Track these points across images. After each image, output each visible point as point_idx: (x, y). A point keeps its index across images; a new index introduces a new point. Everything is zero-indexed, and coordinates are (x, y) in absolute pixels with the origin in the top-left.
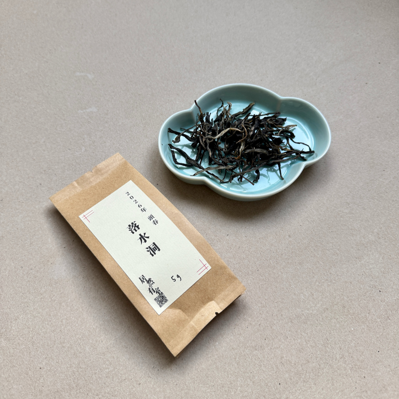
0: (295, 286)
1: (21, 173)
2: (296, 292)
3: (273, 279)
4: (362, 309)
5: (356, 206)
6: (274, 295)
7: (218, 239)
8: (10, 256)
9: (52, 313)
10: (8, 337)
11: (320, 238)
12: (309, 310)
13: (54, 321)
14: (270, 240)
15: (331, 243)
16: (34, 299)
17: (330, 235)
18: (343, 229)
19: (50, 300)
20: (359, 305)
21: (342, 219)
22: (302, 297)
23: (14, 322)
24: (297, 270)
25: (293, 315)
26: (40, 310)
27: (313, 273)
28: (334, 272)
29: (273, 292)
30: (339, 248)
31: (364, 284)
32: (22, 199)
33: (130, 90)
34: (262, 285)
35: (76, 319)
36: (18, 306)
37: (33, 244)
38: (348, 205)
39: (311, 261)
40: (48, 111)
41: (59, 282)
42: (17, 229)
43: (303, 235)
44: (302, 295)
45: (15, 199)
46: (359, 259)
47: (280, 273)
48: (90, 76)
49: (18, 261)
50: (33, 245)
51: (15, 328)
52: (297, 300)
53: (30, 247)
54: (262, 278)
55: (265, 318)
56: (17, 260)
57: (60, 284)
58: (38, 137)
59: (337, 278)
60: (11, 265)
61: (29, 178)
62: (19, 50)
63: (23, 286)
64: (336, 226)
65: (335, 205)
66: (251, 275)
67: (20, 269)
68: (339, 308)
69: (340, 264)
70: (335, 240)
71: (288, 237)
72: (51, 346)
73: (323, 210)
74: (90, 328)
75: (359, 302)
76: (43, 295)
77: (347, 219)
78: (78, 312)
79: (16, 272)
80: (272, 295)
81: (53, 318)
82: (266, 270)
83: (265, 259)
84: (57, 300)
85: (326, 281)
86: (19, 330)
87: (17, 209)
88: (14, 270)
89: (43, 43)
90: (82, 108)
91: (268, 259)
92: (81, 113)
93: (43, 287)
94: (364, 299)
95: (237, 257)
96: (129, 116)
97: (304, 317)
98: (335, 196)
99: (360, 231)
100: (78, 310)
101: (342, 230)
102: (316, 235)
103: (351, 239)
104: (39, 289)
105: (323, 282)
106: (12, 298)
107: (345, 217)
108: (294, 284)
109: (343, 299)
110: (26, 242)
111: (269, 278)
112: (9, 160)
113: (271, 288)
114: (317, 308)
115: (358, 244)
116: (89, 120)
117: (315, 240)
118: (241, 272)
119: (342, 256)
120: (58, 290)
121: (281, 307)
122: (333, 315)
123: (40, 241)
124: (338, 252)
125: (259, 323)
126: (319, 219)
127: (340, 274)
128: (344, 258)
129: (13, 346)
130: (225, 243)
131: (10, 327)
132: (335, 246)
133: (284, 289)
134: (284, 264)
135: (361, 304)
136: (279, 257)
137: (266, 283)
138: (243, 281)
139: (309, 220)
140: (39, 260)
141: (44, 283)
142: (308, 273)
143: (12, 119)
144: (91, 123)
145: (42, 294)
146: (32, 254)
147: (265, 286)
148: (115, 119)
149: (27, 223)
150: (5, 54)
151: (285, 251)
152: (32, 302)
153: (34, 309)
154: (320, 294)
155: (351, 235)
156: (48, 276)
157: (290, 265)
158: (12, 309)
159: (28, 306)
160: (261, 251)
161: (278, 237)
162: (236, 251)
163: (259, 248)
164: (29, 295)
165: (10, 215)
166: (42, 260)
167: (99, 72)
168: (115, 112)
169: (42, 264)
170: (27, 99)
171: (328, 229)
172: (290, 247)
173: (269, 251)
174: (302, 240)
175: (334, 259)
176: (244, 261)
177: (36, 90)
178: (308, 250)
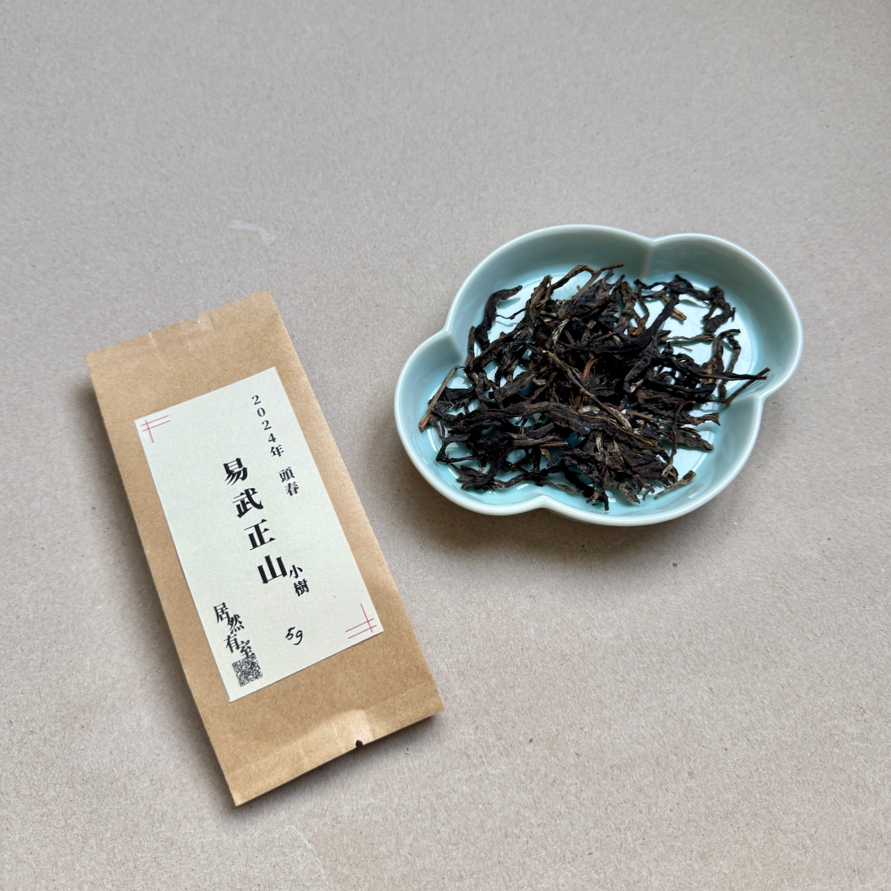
1: (53, 471)
3: (623, 885)
5: (883, 720)
7: (503, 746)
9: (63, 859)
11: (768, 795)
13: (63, 881)
14: (638, 775)
15: (794, 812)
16: (26, 814)
17: (796, 789)
18: (833, 781)
19: (63, 823)
21: (837, 751)
24: (691, 872)
26: (36, 847)
30: (813, 831)
32: (42, 541)
33: (357, 289)
37: (48, 665)
38: (862, 715)
40: (148, 313)
41: (92, 780)
42: (17, 618)
43: (725, 776)
45: (25, 537)
46: (861, 875)
47: (645, 873)
48: (267, 237)
49: (4, 704)
50: (47, 669)
53: (40, 671)
54: (597, 877)
57: (93, 787)
61: (68, 486)
62: (106, 134)
64: (818, 768)
65: (826, 707)
66: (569, 862)
67: (6, 726)
69: (807, 879)
70: (808, 807)
71: (687, 775)
73: (794, 716)
76: (48, 806)
77: (850, 753)
78: (123, 869)
81: (62, 874)
82: (611, 856)
83: (613, 827)
84: (79, 826)
87: (25, 564)
89: (167, 124)
91: (622, 827)
93: (51, 785)
95: (545, 806)
96: (341, 359)
98: (832, 682)
99: (879, 796)
100: (123, 864)
101: (831, 783)
102: (760, 785)
103: (851, 813)
104: (42, 789)
107: (847, 746)
110: (32, 656)
111: (615, 881)
112: (30, 429)
115: (866, 833)
117: (756, 798)
118: (546, 849)
119: (818, 856)
120: (87, 800)
123: (65, 660)
124: (809, 842)
126: (778, 739)
128: (821, 865)
130: (519, 761)
132: (803, 823)
134: (661, 849)
136: (651, 828)
138: (546, 875)
139: (750, 737)
140: (54, 710)
141: (57, 776)
143: (57, 320)
145: (46, 805)
146: (39, 691)
149: (43, 606)
150: (71, 142)
151: (671, 815)
152: (20, 821)
153: (22, 839)
155: (852, 802)
156: (69, 758)
157: (676, 854)
159: (7, 829)
160: (607, 803)
161: (660, 773)
162: (543, 791)
163: (606, 795)
164: (17, 799)
165: (7, 577)
166: (61, 711)
167: (290, 227)
168: (310, 344)
169: (60, 724)
170: (101, 273)
171: (796, 771)
172: (686, 805)
173: (629, 805)
174: (720, 791)
175: (795, 860)
176: (558, 822)
177: (127, 250)
178: (730, 822)
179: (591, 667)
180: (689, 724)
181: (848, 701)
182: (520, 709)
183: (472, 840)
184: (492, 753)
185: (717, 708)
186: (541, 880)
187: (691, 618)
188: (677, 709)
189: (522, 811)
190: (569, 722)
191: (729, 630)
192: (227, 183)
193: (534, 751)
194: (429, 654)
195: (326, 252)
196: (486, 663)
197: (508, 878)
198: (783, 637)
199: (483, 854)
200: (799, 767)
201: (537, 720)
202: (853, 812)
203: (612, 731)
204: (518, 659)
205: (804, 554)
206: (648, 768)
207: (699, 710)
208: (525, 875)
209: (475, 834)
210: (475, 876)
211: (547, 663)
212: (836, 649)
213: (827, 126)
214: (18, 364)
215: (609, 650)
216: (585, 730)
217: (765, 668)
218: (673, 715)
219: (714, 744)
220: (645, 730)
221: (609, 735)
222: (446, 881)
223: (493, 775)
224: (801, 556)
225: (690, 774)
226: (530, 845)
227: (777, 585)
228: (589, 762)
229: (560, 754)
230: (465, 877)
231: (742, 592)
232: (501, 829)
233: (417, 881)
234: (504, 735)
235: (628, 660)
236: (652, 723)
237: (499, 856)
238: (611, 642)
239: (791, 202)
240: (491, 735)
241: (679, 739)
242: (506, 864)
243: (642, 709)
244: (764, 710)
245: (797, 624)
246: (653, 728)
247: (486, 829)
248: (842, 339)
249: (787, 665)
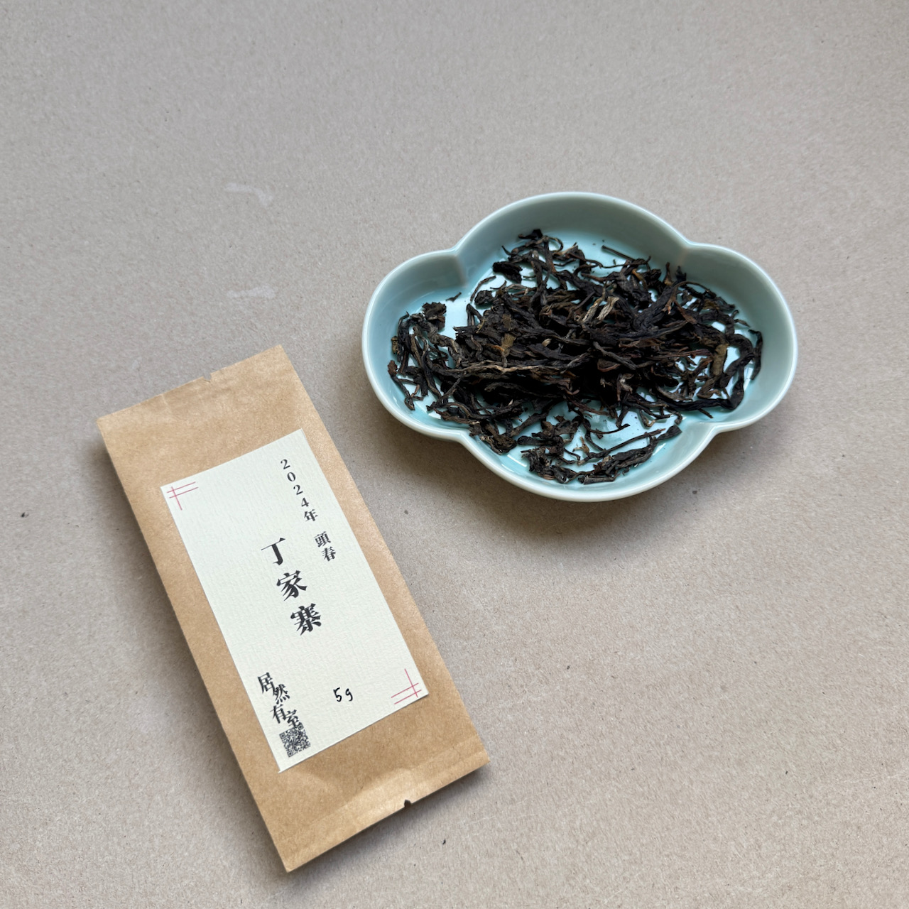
0: (719, 818)
2: (720, 835)
3: (666, 795)
4: (876, 900)
6: (663, 835)
7: (543, 675)
8: (40, 661)
9: (131, 816)
10: (25, 863)
11: (798, 701)
12: (745, 884)
13: (134, 837)
14: (673, 693)
15: (823, 716)
16: (91, 778)
18: (859, 684)
19: (127, 783)
20: (871, 889)
21: (861, 655)
22: (733, 849)
23: (41, 830)
24: (730, 778)
25: (704, 891)
26: (103, 807)
27: (769, 790)
28: (820, 793)
29: (663, 828)
30: (842, 731)
31: (892, 836)
32: (75, 518)
33: (361, 245)
34: (637, 807)
35: (184, 839)
36: (53, 791)
37: (96, 637)
38: (884, 620)
39: (769, 757)
40: (153, 284)
42: (60, 595)
43: (756, 687)
44: (733, 843)
46: (889, 767)
47: (686, 783)
48: (264, 198)
49: (57, 677)
50: (96, 640)
51: (42, 845)
52: (719, 854)
53: (89, 644)
54: (642, 790)
55: (635, 892)
56: (55, 675)
58: (124, 355)
59: (826, 810)
60: (41, 685)
62: (89, 104)
63: (66, 743)
64: (844, 673)
65: (849, 616)
66: (614, 779)
67: (62, 697)
68: (820, 888)
69: (839, 775)
70: (836, 710)
71: (720, 689)
72: (123, 898)
73: (819, 627)
74: (217, 866)
75: (873, 879)
76: (111, 769)
77: (874, 657)
78: (190, 821)
79: (51, 705)
80: (658, 835)
81: (132, 831)
82: (654, 770)
83: (653, 742)
84: (143, 785)
85: (797, 814)
86: (52, 850)
87: (61, 543)
88: (47, 699)
89: (150, 89)
90: (237, 284)
91: (662, 742)
92: (234, 298)
93: (111, 749)
94: (886, 875)
95: (586, 728)
97: (729, 901)
98: (854, 591)
99: (903, 694)
100: (190, 816)
101: (857, 686)
102: (789, 693)
103: (877, 712)
104: (104, 753)
105: (790, 817)
106: (39, 769)
107: (870, 650)
108: (718, 813)
109: (834, 867)
110: (79, 630)
111: (659, 792)
112: (48, 410)
113: (659, 818)
114: (764, 882)
115: (892, 729)
116: (252, 320)
117: (786, 706)
118: (591, 768)
119: (848, 754)
120: (148, 761)
121: (676, 867)
122: (803, 904)
123: (111, 631)
124: (839, 742)
125: (619, 902)
126: (804, 649)
127: (834, 802)
128: (851, 761)
129: (37, 888)
131: (30, 841)
132: (833, 725)
133: (691, 823)
134: (700, 759)
135: (877, 885)
136: (689, 740)
137: (648, 805)
138: (593, 792)
139: (778, 650)
140: (107, 679)
141: (116, 740)
142: (755, 790)
143: (62, 298)
144: (256, 328)
145: (109, 768)
146: (91, 663)
147: (644, 810)
148: (317, 323)
149: (84, 581)
150: (54, 114)
151: (708, 727)
152: (85, 785)
153: (89, 802)
154: (778, 848)
155: (878, 701)
156: (126, 722)
157: (715, 763)
158: (38, 798)
159: (74, 793)
160: (646, 721)
161: (694, 688)
162: (583, 714)
163: (644, 713)
164: (80, 765)
165: (45, 556)
166: (114, 680)
167: (287, 186)
168: (319, 304)
169: (114, 692)
170: (101, 248)
171: (823, 678)
172: (721, 717)
173: (667, 721)
174: (752, 702)
175: (827, 759)
176: (600, 742)
177: (124, 222)
178: (763, 729)
179: (621, 595)
180: (718, 641)
181: (870, 608)
182: (555, 639)
183: (521, 765)
184: (532, 682)
185: (744, 624)
186: (589, 797)
187: (714, 541)
188: (706, 628)
189: (565, 734)
190: (603, 648)
191: (751, 550)
192: (218, 145)
193: (572, 677)
194: (464, 595)
195: (326, 208)
196: (519, 599)
197: (556, 798)
198: (804, 553)
199: (531, 778)
200: (826, 673)
201: (573, 648)
202: (879, 710)
203: (645, 653)
204: (550, 593)
205: (819, 472)
206: (682, 686)
207: (727, 627)
208: (573, 793)
209: (523, 759)
210: (526, 799)
211: (578, 595)
212: (856, 560)
213: (822, 42)
214: (28, 346)
215: (636, 578)
216: (619, 653)
217: (788, 583)
218: (703, 634)
219: (744, 658)
220: (677, 650)
221: (643, 657)
222: (499, 805)
223: (534, 703)
224: (817, 474)
225: (723, 688)
226: (576, 765)
227: (796, 504)
228: (625, 684)
229: (597, 678)
230: (516, 800)
231: (761, 512)
232: (546, 753)
233: (471, 807)
234: (542, 664)
235: (655, 586)
236: (683, 642)
237: (547, 778)
238: (638, 570)
239: (791, 122)
240: (529, 665)
241: (710, 656)
242: (554, 785)
243: (672, 630)
244: (789, 623)
245: (817, 539)
246: (684, 647)
247: (533, 753)
248: (848, 258)
249: (809, 579)
